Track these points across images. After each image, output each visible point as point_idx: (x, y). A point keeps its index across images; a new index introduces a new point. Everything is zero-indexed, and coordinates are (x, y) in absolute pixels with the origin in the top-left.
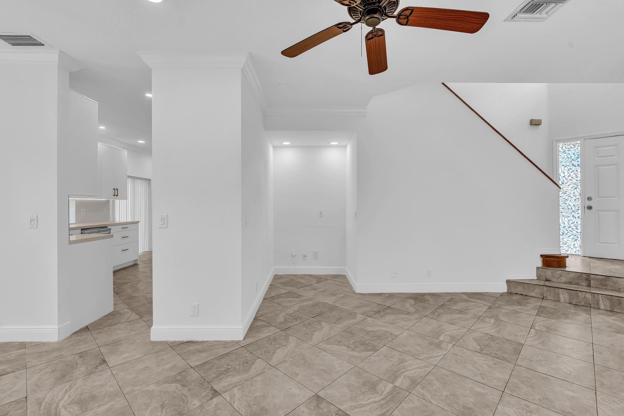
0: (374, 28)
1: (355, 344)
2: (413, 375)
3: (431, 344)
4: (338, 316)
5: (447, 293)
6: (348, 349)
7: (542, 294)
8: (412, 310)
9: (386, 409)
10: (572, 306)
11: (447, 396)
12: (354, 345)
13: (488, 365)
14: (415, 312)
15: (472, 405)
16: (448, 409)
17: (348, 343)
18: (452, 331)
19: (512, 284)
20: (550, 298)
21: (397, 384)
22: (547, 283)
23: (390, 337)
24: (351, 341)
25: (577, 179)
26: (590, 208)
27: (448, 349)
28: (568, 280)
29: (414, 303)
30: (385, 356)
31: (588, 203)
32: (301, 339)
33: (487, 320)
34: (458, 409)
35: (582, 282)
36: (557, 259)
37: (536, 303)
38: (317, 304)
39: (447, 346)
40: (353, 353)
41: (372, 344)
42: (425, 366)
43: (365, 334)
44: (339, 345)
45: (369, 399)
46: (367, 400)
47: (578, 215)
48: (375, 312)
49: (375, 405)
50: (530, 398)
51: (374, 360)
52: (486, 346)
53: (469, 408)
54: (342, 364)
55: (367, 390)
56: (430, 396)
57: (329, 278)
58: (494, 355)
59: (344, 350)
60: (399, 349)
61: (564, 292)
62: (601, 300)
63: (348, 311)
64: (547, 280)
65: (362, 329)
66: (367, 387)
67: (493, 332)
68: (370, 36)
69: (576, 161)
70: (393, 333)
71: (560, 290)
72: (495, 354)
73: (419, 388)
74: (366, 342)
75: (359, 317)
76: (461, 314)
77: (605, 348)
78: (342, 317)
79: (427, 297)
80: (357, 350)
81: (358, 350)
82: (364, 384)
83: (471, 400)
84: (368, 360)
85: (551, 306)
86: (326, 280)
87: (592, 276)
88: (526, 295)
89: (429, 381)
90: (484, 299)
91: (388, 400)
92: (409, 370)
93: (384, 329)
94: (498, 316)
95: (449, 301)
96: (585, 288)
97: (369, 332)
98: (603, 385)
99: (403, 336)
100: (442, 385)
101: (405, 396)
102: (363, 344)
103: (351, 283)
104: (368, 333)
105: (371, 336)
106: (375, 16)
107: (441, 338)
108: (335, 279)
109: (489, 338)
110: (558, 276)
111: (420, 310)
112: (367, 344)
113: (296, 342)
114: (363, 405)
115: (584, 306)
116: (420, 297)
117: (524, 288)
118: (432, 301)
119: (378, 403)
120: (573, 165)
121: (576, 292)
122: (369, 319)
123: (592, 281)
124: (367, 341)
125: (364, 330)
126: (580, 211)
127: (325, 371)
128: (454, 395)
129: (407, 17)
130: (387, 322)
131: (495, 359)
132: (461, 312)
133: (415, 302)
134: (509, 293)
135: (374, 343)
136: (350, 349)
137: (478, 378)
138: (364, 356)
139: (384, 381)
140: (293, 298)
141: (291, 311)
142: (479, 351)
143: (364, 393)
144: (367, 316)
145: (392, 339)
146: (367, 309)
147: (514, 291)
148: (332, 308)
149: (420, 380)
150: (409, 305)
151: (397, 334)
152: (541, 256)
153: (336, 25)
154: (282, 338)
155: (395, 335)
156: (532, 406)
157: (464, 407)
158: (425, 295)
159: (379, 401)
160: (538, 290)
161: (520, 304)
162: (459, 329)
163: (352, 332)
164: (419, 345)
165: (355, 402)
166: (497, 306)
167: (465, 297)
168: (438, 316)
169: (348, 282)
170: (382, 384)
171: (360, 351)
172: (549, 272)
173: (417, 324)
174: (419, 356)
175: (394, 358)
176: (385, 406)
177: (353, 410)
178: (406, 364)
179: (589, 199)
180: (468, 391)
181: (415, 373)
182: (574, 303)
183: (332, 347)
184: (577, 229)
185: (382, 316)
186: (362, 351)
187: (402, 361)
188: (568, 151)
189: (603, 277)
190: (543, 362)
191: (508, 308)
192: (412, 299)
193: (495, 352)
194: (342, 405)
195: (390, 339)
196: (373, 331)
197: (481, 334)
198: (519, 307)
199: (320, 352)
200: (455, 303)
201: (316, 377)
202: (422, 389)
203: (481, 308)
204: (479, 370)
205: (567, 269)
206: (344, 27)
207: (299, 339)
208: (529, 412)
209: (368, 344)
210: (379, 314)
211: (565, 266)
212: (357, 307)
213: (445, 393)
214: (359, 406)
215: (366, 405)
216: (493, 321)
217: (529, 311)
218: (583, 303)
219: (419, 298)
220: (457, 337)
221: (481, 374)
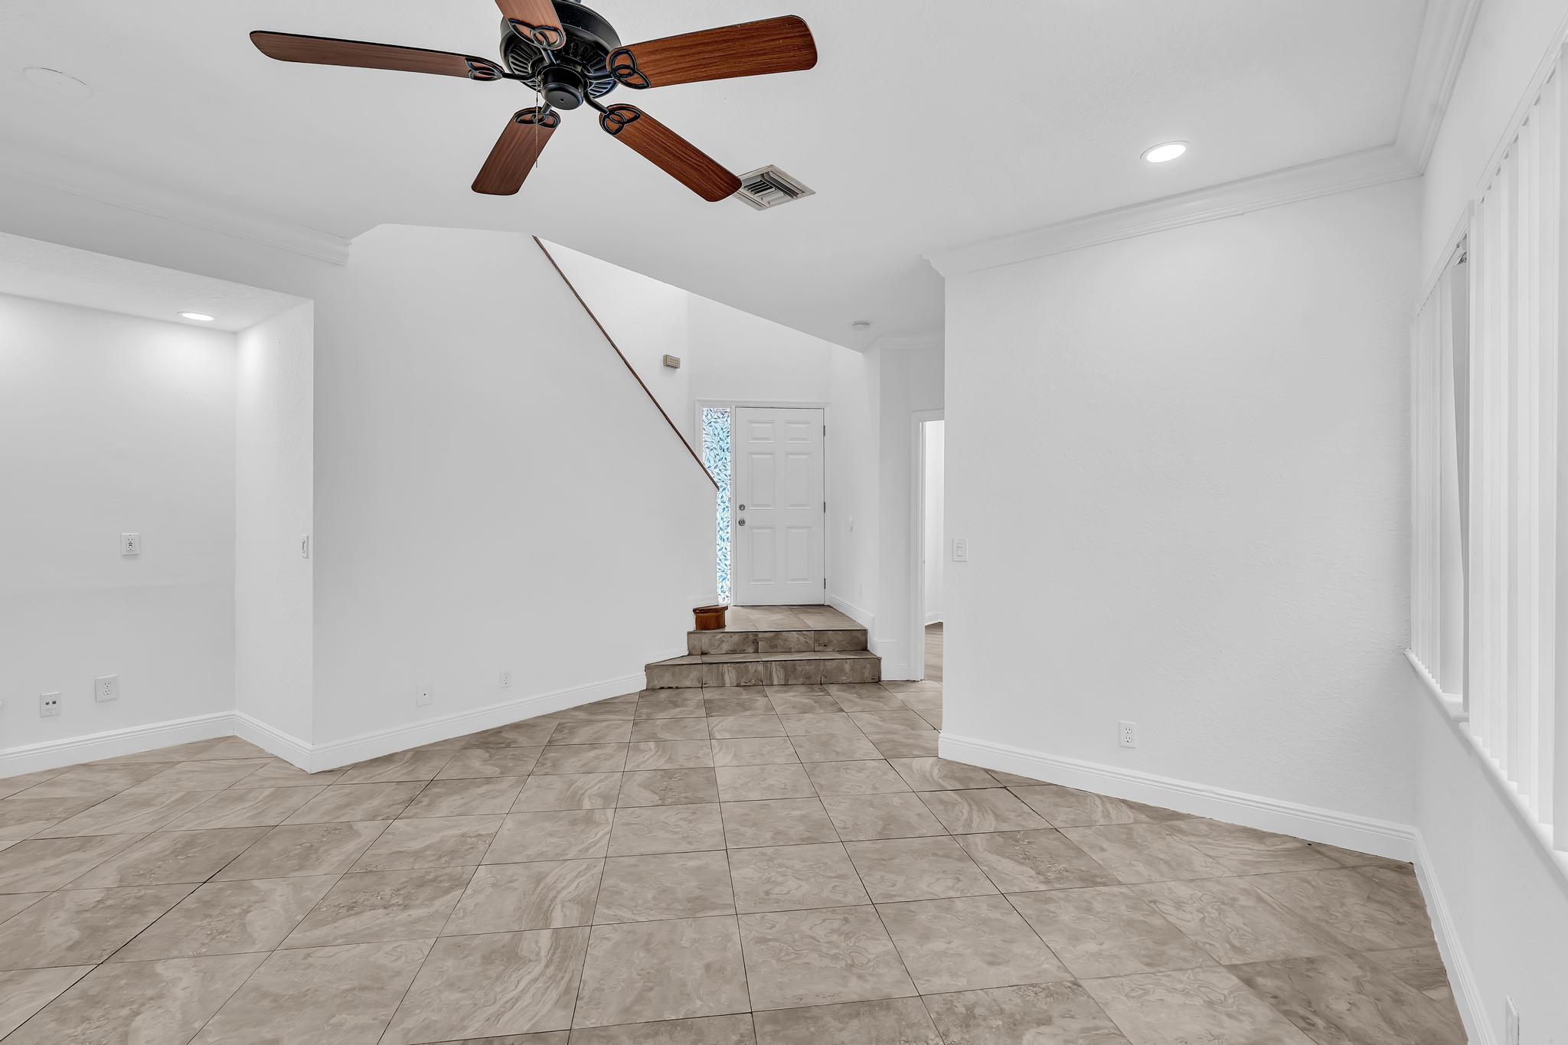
0: (547, 106)
1: (402, 893)
2: (576, 893)
3: (573, 823)
4: (298, 849)
5: (543, 716)
6: (387, 911)
7: (700, 680)
8: (490, 770)
9: (567, 978)
10: (741, 689)
11: (655, 898)
12: (400, 894)
13: (685, 819)
14: (502, 773)
15: (699, 890)
16: (669, 917)
17: (379, 897)
18: (598, 786)
19: (656, 670)
20: (711, 685)
21: (557, 922)
22: (706, 659)
23: (480, 842)
24: (384, 890)
25: (726, 472)
26: (742, 523)
27: (610, 820)
28: (731, 648)
29: (487, 755)
30: (494, 885)
31: (741, 515)
32: (208, 954)
33: (642, 745)
34: (681, 908)
35: (749, 646)
36: (715, 614)
37: (695, 698)
38: (191, 842)
39: (605, 815)
40: (410, 913)
41: (447, 874)
42: (588, 868)
43: (412, 860)
44: (357, 914)
45: (518, 983)
46: (516, 987)
47: (728, 535)
48: (403, 802)
49: (539, 984)
50: (761, 841)
51: (476, 905)
52: (665, 790)
53: (697, 898)
54: (399, 949)
55: (502, 968)
56: (630, 912)
57: (177, 758)
58: (685, 800)
59: (379, 918)
60: (517, 859)
61: (730, 668)
62: (774, 669)
63: (321, 827)
64: (703, 654)
65: (394, 853)
66: (497, 962)
67: (662, 764)
68: (528, 117)
69: (726, 442)
70: (480, 833)
71: (725, 665)
72: (685, 798)
73: (601, 909)
74: (428, 877)
75: (368, 830)
76: (594, 748)
77: (802, 738)
78: (312, 846)
79: (509, 735)
80: (417, 902)
81: (419, 901)
82: (488, 959)
83: (693, 884)
84: (461, 911)
85: (718, 697)
86: (173, 764)
87: (761, 635)
88: (677, 688)
89: (610, 889)
90: (617, 711)
91: (559, 962)
92: (563, 888)
93: (456, 832)
94: (656, 734)
95: (560, 728)
96: (754, 655)
97: (418, 852)
98: (821, 786)
99: (508, 830)
100: (636, 885)
101: (587, 935)
102: (421, 883)
103: (271, 749)
104: (417, 855)
105: (431, 858)
106: (572, 89)
107: (587, 805)
108: (205, 756)
109: (663, 777)
110: (718, 643)
111: (510, 765)
112: (434, 880)
113: (194, 969)
114: (514, 1000)
115: (754, 685)
116: (492, 738)
117: (673, 675)
118: (522, 740)
119: (542, 979)
120: (721, 448)
121: (745, 664)
122: (399, 824)
123: (761, 643)
124: (428, 873)
125: (403, 852)
126: (729, 529)
127: (363, 989)
128: (664, 891)
129: (623, 123)
130: (449, 815)
131: (690, 806)
132: (592, 745)
133: (487, 752)
134: (651, 690)
135: (448, 870)
136: (395, 908)
137: (684, 847)
138: (444, 907)
139: (527, 934)
140: (63, 855)
141: (91, 895)
142: (660, 802)
143: (497, 978)
144: (388, 818)
145: (487, 845)
146: (376, 802)
147: (657, 684)
148: (261, 835)
149: (594, 896)
150: (477, 762)
151: (493, 830)
152: (695, 611)
153: (470, 58)
154: (124, 981)
155: (489, 835)
156: (770, 851)
157: (690, 900)
158: (500, 732)
159: (542, 974)
160: (694, 674)
161: (676, 705)
162: (606, 778)
163: (371, 871)
164: (551, 835)
165: (489, 1006)
166: (644, 717)
167: (582, 715)
168: (554, 766)
169: (261, 750)
170: (525, 940)
171: (427, 902)
172: (706, 638)
173: (522, 796)
174: (567, 854)
175: (516, 880)
176: (560, 975)
177: (497, 1023)
178: (549, 880)
179: (742, 507)
180: (680, 873)
181: (577, 887)
182: (743, 684)
183: (336, 927)
184: (726, 560)
185: (429, 805)
186: (432, 899)
187: (539, 879)
188: (715, 422)
189: (772, 634)
190: (750, 784)
191: (662, 717)
192: (478, 746)
193: (683, 795)
194: (464, 1028)
195: (482, 848)
196: (428, 847)
197: (647, 774)
198: (677, 710)
199: (308, 955)
200: (572, 731)
201: (344, 1016)
202: (608, 907)
203: (620, 728)
204: (677, 833)
205: (727, 629)
206: (483, 70)
207: (199, 956)
208: (770, 861)
209: (436, 878)
210: (418, 804)
211: (724, 626)
212: (339, 808)
213: (649, 895)
214: (504, 1007)
215: (519, 997)
216: (652, 745)
217: (692, 712)
218: (753, 681)
219: (491, 741)
220: (612, 793)
221: (684, 838)
